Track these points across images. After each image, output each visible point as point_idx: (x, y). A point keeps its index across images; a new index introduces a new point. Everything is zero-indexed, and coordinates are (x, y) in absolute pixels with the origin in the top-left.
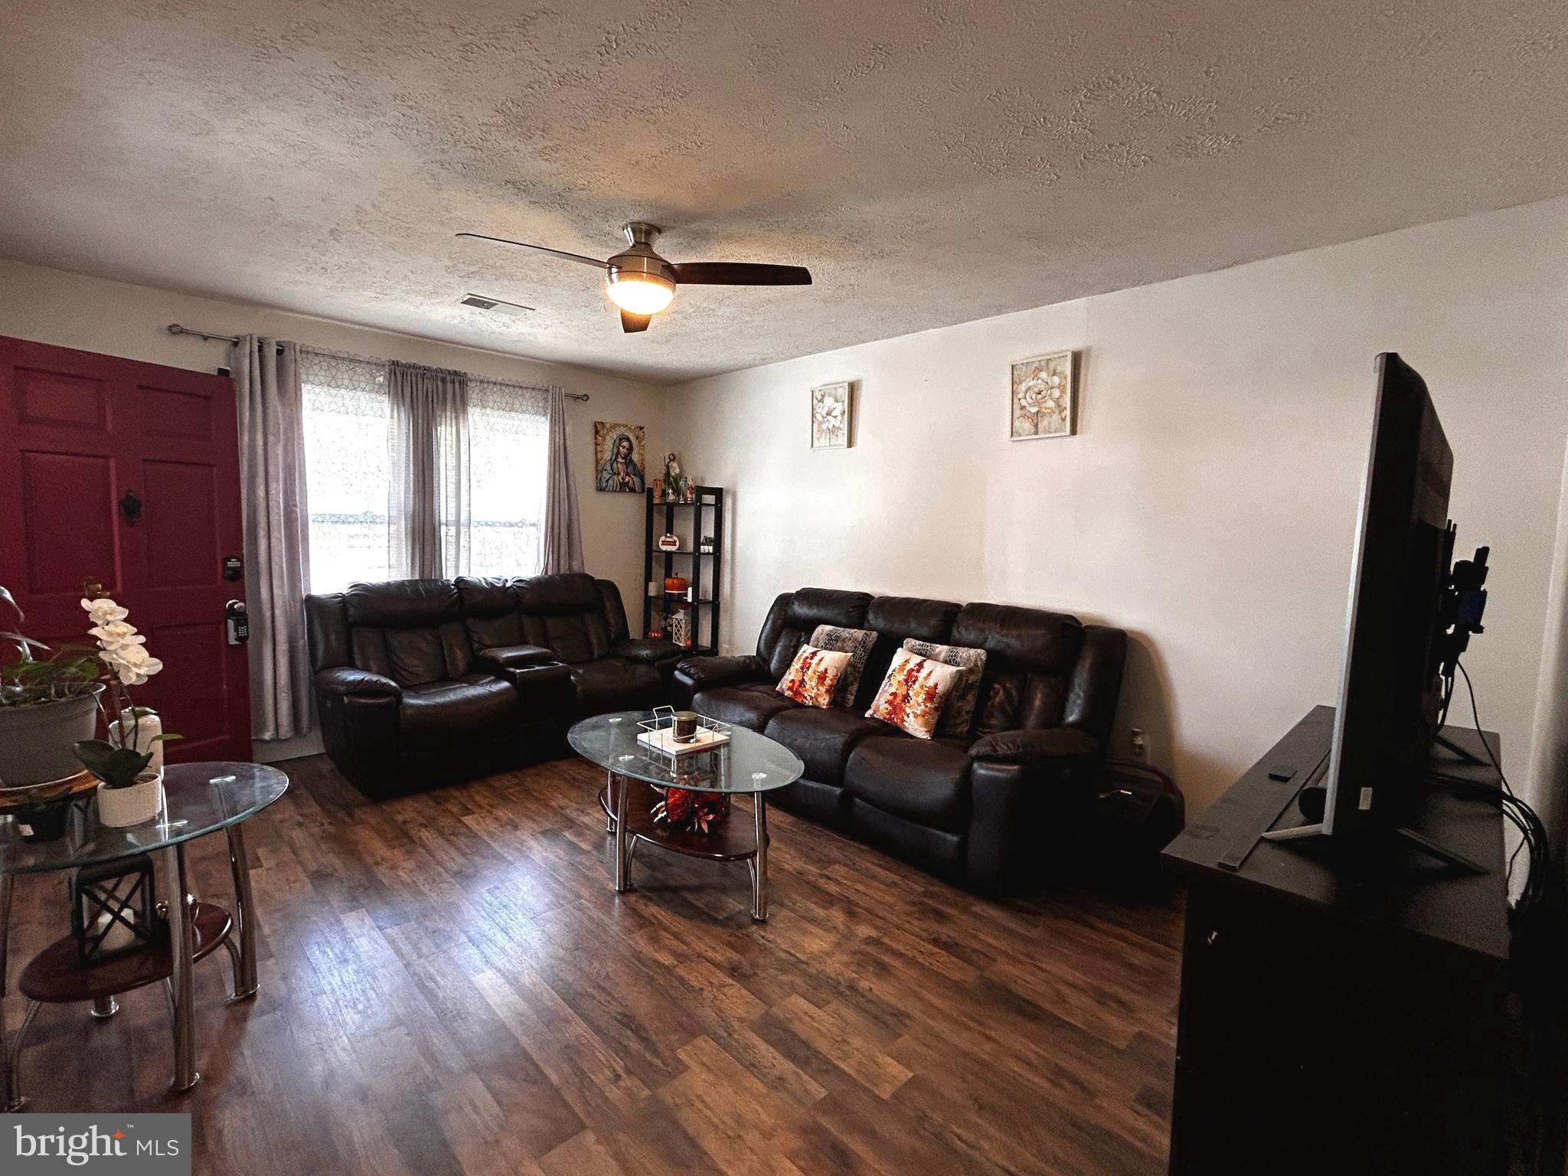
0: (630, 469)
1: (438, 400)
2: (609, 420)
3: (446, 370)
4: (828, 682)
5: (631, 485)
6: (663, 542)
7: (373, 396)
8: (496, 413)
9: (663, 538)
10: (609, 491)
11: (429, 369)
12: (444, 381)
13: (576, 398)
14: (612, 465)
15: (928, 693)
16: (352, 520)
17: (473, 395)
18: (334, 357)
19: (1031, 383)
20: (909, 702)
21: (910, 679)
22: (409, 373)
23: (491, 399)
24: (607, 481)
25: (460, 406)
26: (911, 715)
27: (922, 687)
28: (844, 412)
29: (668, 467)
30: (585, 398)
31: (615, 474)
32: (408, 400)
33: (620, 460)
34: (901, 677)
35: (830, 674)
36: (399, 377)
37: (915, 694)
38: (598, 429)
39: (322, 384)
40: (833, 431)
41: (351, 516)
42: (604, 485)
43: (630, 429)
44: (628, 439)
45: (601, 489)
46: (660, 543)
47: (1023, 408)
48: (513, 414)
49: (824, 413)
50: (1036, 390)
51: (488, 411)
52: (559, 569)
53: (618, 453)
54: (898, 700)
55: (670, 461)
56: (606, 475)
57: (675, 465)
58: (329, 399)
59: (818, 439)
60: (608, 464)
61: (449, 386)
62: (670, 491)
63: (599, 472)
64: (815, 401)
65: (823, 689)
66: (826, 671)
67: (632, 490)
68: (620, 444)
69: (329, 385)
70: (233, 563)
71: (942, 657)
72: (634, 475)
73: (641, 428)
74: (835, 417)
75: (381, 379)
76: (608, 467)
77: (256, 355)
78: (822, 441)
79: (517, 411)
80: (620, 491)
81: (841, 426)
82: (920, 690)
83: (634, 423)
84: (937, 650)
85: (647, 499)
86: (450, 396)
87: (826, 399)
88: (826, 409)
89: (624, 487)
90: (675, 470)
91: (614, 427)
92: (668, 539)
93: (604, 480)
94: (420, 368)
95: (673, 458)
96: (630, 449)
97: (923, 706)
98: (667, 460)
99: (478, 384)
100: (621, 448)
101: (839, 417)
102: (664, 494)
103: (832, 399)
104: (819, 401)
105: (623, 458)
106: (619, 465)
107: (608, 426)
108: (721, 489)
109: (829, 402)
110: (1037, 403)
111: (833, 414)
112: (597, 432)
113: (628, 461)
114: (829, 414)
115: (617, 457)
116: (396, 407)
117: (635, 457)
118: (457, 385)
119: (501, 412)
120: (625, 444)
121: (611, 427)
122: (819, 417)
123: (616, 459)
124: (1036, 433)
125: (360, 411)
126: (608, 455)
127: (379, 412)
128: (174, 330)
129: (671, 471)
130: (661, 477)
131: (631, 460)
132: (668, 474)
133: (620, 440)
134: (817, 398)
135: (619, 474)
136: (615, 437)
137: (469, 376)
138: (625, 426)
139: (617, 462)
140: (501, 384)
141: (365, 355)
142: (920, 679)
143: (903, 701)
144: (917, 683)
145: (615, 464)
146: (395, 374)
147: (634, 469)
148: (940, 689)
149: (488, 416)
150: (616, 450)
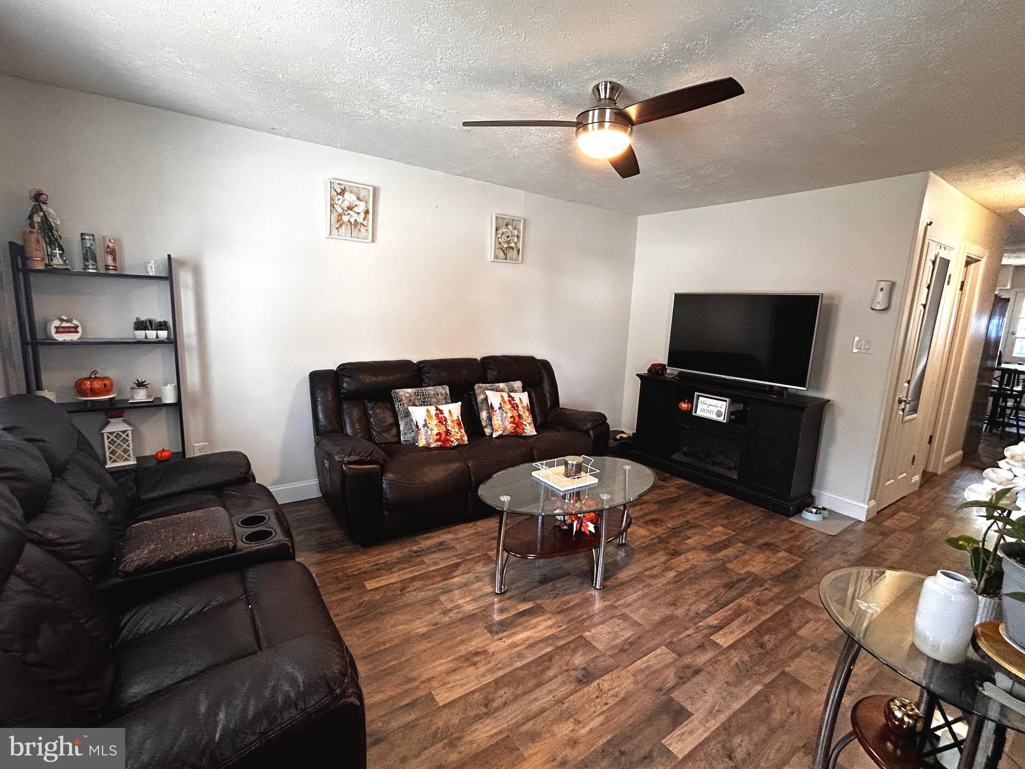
6: (56, 328)
9: (56, 323)
19: (504, 230)
28: (367, 211)
40: (356, 225)
47: (500, 243)
49: (344, 206)
50: (507, 235)
57: (50, 211)
59: (337, 228)
62: (57, 251)
74: (358, 213)
78: (343, 233)
87: (347, 195)
88: (347, 203)
90: (55, 220)
92: (65, 325)
103: (354, 196)
104: (339, 194)
109: (351, 197)
110: (508, 242)
111: (356, 209)
114: (350, 209)
122: (339, 210)
124: (506, 259)
132: (46, 224)
134: (335, 190)
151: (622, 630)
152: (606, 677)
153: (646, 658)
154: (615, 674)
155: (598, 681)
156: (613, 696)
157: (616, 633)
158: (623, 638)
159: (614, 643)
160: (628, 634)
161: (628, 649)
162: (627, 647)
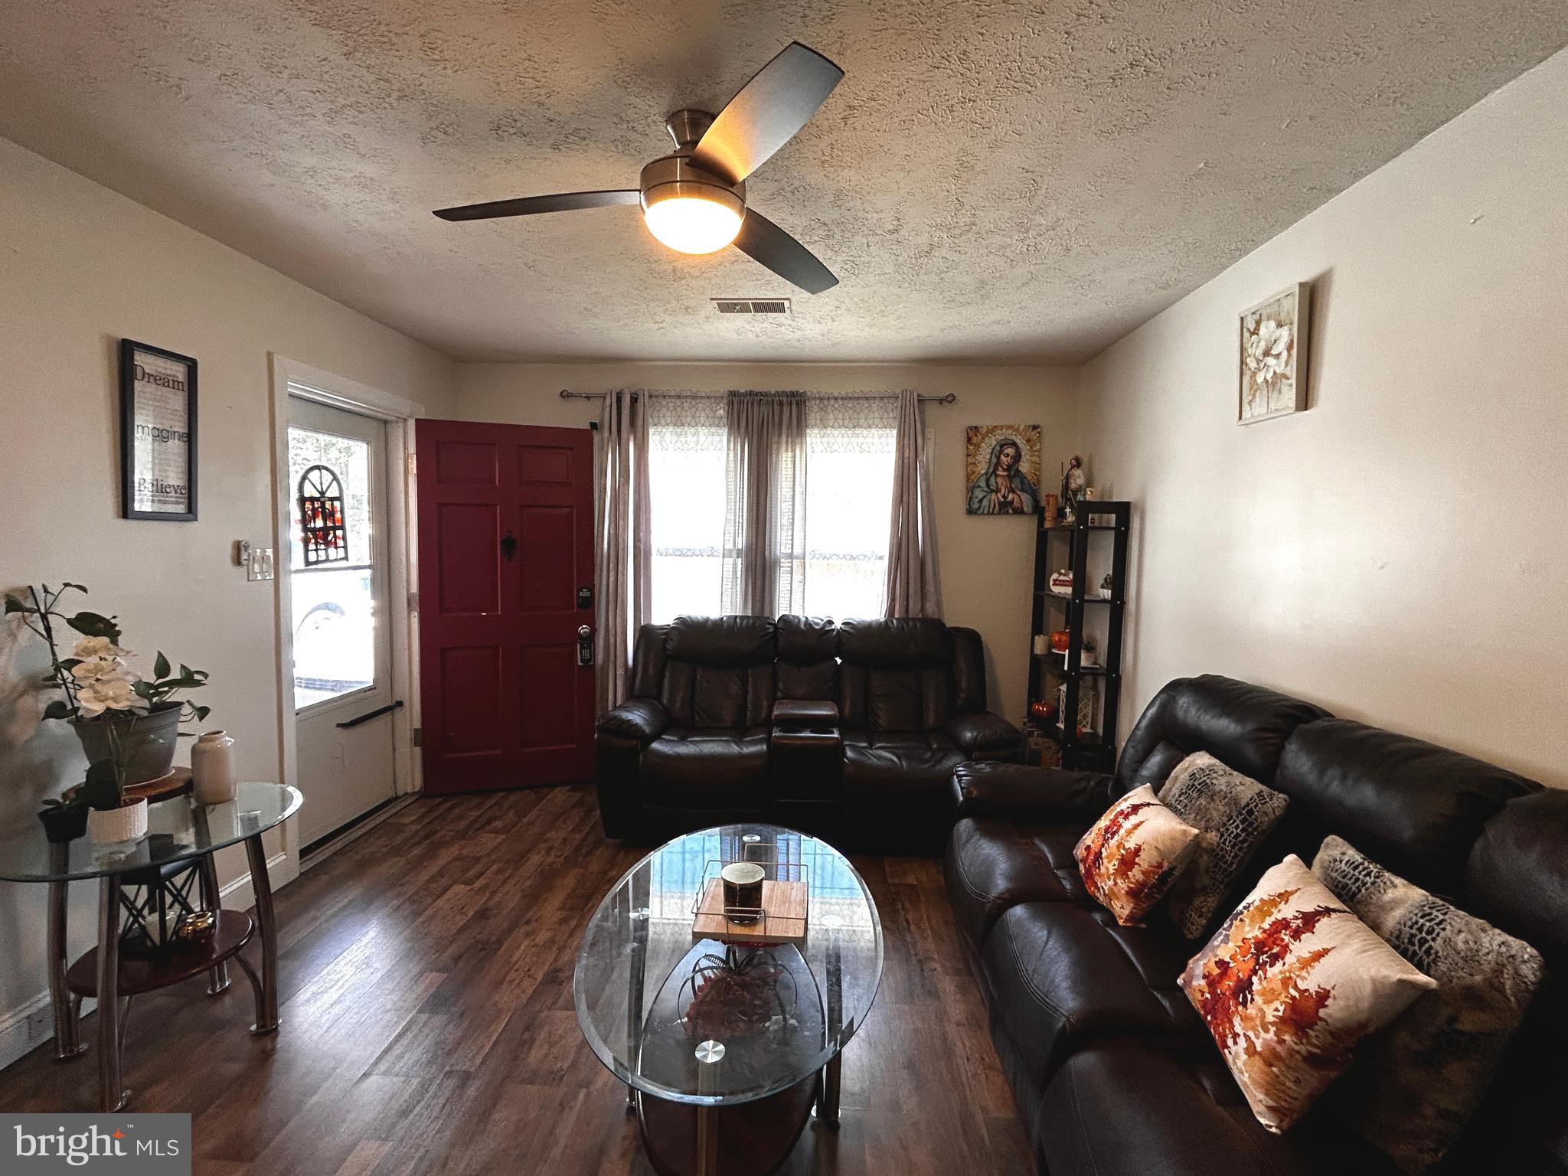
0: (1016, 483)
1: (773, 425)
2: (984, 422)
3: (783, 392)
4: (1136, 874)
5: (1016, 504)
6: (1054, 580)
7: (713, 430)
8: (836, 432)
9: (1055, 576)
10: (983, 513)
11: (766, 394)
12: (781, 404)
13: (941, 401)
14: (987, 481)
15: (1294, 1006)
16: (689, 553)
17: (813, 416)
18: (679, 397)
20: (1244, 1004)
21: (1268, 949)
22: (746, 401)
23: (831, 416)
24: (981, 501)
25: (797, 428)
26: (1242, 1042)
27: (1286, 982)
28: (1292, 341)
29: (1067, 478)
30: (951, 399)
31: (992, 491)
32: (743, 429)
33: (1000, 472)
34: (1253, 932)
35: (1144, 861)
36: (736, 406)
37: (1263, 994)
38: (972, 435)
39: (668, 424)
40: (1274, 383)
41: (689, 550)
42: (976, 506)
43: (1017, 430)
44: (1014, 444)
45: (970, 512)
46: (1051, 583)
48: (858, 431)
49: (1259, 352)
51: (829, 430)
52: (907, 612)
53: (998, 463)
54: (1229, 983)
55: (1072, 467)
56: (978, 494)
57: (1078, 472)
58: (675, 438)
59: (1250, 403)
60: (983, 479)
61: (786, 409)
62: (1068, 510)
63: (971, 489)
64: (1246, 335)
65: (1123, 886)
66: (1138, 850)
67: (1019, 512)
68: (1001, 452)
69: (675, 425)
70: (585, 593)
71: (1392, 920)
72: (1022, 490)
73: (1035, 428)
74: (1278, 356)
75: (721, 412)
76: (983, 483)
77: (614, 406)
78: (1257, 409)
79: (862, 427)
80: (999, 513)
81: (1288, 372)
82: (1278, 985)
83: (1023, 420)
84: (1390, 895)
85: (1039, 521)
86: (786, 418)
87: (1263, 327)
88: (1263, 344)
89: (1005, 508)
90: (1079, 478)
91: (992, 430)
92: (1062, 578)
93: (976, 501)
94: (757, 394)
95: (1078, 463)
96: (1018, 457)
97: (1271, 1035)
98: (1068, 466)
99: (818, 402)
100: (1002, 457)
101: (1285, 354)
102: (1061, 514)
103: (1272, 324)
104: (1252, 334)
105: (1004, 470)
106: (1000, 480)
107: (984, 430)
108: (1128, 504)
109: (1268, 329)
111: (1274, 352)
112: (969, 440)
113: (1013, 471)
114: (1267, 353)
115: (995, 469)
116: (732, 439)
117: (1025, 467)
118: (794, 407)
119: (843, 431)
120: (1010, 451)
121: (988, 432)
122: (1253, 365)
123: (994, 472)
125: (699, 446)
126: (982, 468)
127: (719, 446)
128: (565, 394)
129: (1072, 481)
130: (1058, 492)
131: (1018, 471)
132: (1066, 486)
133: (1002, 446)
134: (1248, 329)
135: (998, 491)
136: (994, 443)
137: (809, 394)
138: (1009, 427)
139: (997, 476)
140: (842, 398)
141: (705, 390)
142: (1290, 959)
143: (1235, 994)
144: (1279, 965)
145: (993, 479)
146: (733, 404)
147: (1022, 483)
148: (1333, 1010)
149: (829, 435)
150: (994, 460)
151: (547, 1055)
152: (530, 991)
153: (494, 1038)
154: (524, 1000)
155: (537, 982)
156: (513, 981)
157: (552, 1044)
158: (538, 1043)
159: (546, 1028)
160: (535, 1056)
161: (522, 1035)
162: (526, 1036)
